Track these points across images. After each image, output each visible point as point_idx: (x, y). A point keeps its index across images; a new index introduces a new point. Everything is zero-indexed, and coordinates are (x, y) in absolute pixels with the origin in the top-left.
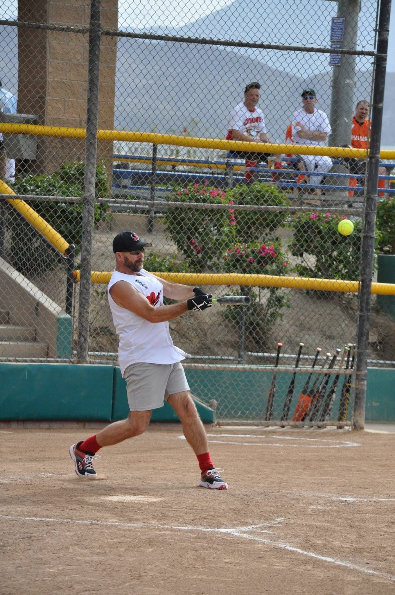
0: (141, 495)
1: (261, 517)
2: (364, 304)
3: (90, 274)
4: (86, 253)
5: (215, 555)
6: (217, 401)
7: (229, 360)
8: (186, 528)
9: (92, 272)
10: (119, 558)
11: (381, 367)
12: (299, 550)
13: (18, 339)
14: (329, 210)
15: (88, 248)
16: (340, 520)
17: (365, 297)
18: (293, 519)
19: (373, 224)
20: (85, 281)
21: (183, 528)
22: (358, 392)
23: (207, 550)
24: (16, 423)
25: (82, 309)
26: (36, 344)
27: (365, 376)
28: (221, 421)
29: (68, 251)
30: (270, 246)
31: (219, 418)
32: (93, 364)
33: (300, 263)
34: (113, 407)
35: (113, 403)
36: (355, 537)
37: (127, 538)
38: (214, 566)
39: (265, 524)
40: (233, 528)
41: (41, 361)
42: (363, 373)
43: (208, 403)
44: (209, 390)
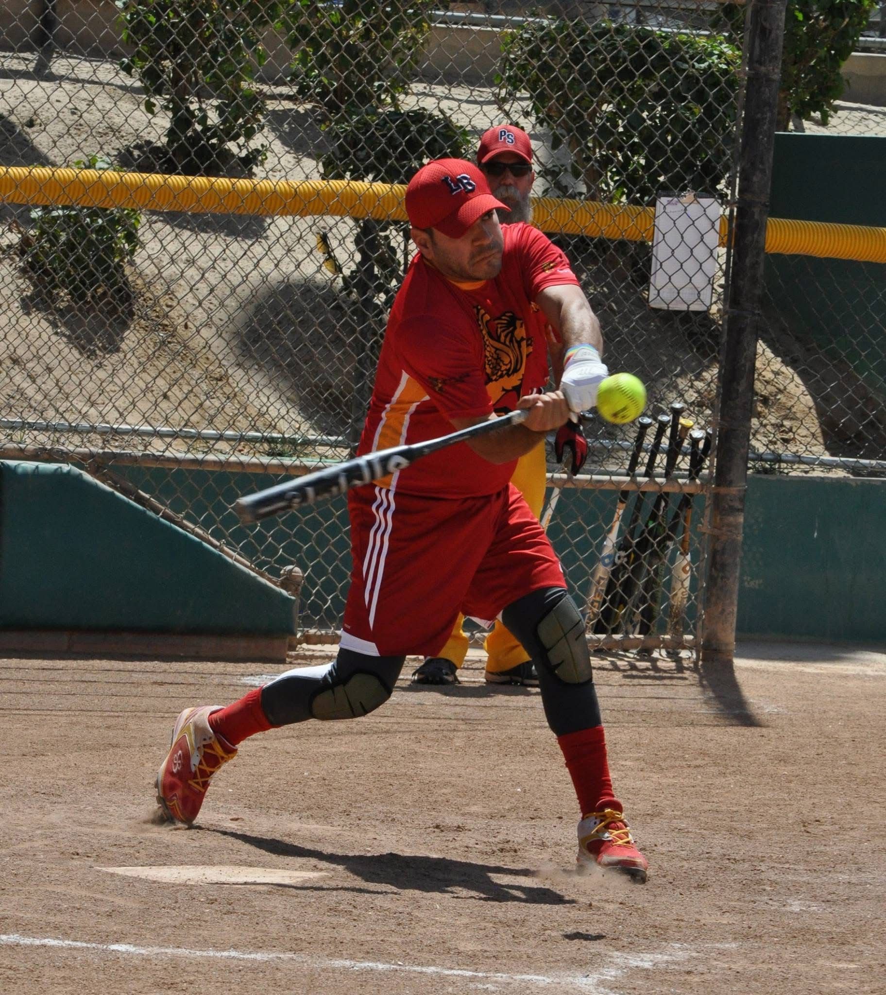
2: (743, 283)
6: (304, 570)
17: (748, 261)
22: (719, 547)
27: (742, 500)
28: (312, 631)
31: (308, 621)
42: (734, 490)
43: (279, 576)
44: (280, 537)
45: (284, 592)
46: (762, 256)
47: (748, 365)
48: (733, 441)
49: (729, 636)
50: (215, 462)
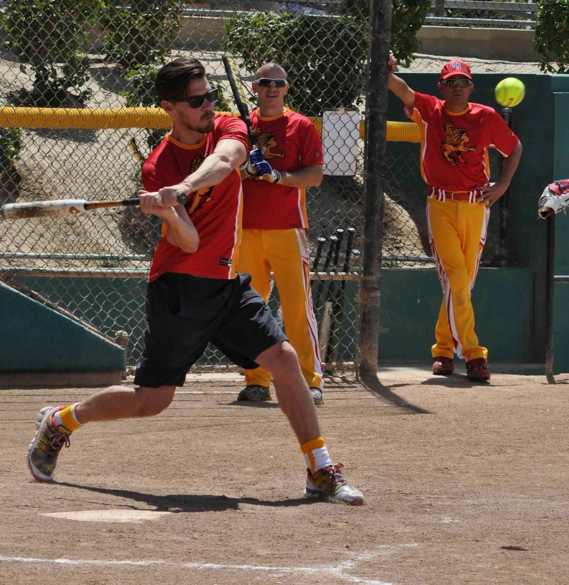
2: (374, 159)
6: (129, 333)
17: (377, 146)
22: (366, 310)
42: (374, 278)
43: (114, 336)
44: (113, 314)
45: (119, 347)
46: (385, 143)
47: (379, 205)
48: (372, 250)
49: (374, 361)
50: (75, 272)
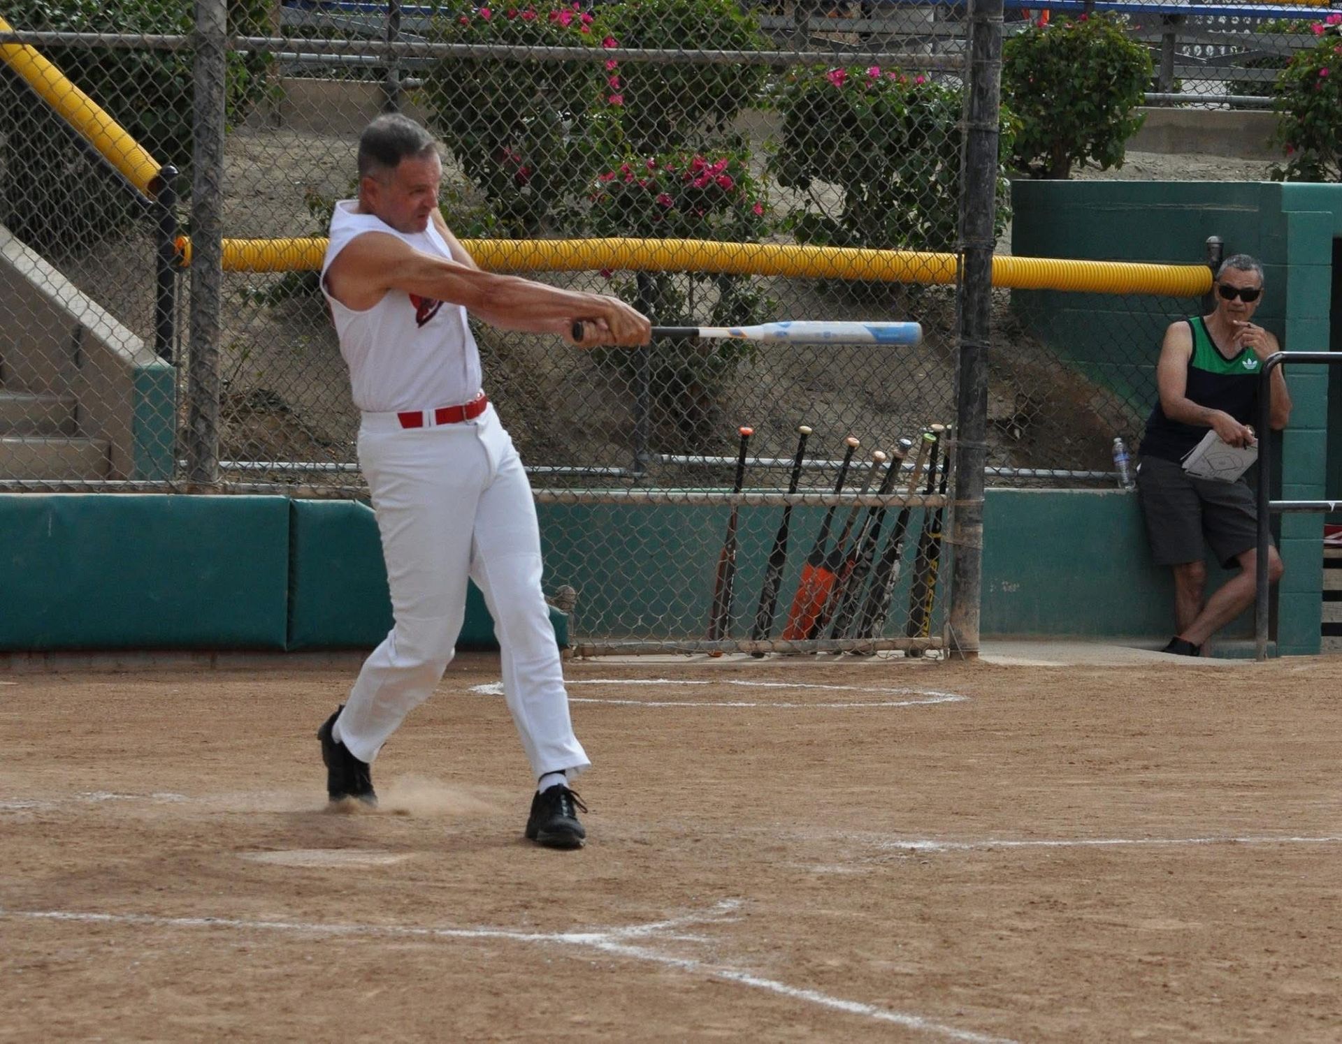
0: (355, 846)
1: (679, 899)
2: (973, 316)
3: (217, 246)
4: (205, 188)
5: (546, 1004)
6: (577, 589)
7: (611, 475)
8: (473, 934)
9: (224, 242)
10: (283, 1017)
11: (1022, 486)
12: (777, 986)
13: (24, 429)
14: (873, 58)
15: (212, 173)
16: (894, 903)
18: (767, 902)
19: (994, 95)
20: (204, 267)
21: (465, 933)
22: (960, 555)
23: (526, 990)
24: (25, 656)
25: (199, 344)
26: (73, 442)
27: (979, 512)
28: (588, 644)
29: (156, 184)
30: (717, 161)
31: (581, 634)
32: (233, 493)
33: (801, 205)
34: (290, 612)
35: (290, 601)
36: (930, 945)
37: (310, 963)
38: (544, 1032)
39: (690, 917)
40: (600, 931)
41: (90, 489)
42: (973, 503)
43: (553, 595)
45: (559, 610)
48: (970, 459)
